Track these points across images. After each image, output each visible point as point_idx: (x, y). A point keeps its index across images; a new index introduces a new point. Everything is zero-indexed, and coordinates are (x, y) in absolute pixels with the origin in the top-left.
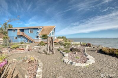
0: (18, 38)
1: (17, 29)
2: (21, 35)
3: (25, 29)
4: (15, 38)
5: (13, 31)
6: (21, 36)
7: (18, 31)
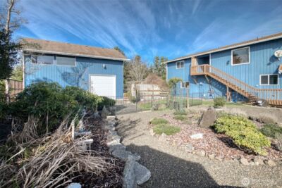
0: (190, 84)
1: (190, 59)
2: (203, 76)
3: (212, 54)
4: (183, 84)
5: (178, 67)
6: (200, 78)
7: (194, 62)
